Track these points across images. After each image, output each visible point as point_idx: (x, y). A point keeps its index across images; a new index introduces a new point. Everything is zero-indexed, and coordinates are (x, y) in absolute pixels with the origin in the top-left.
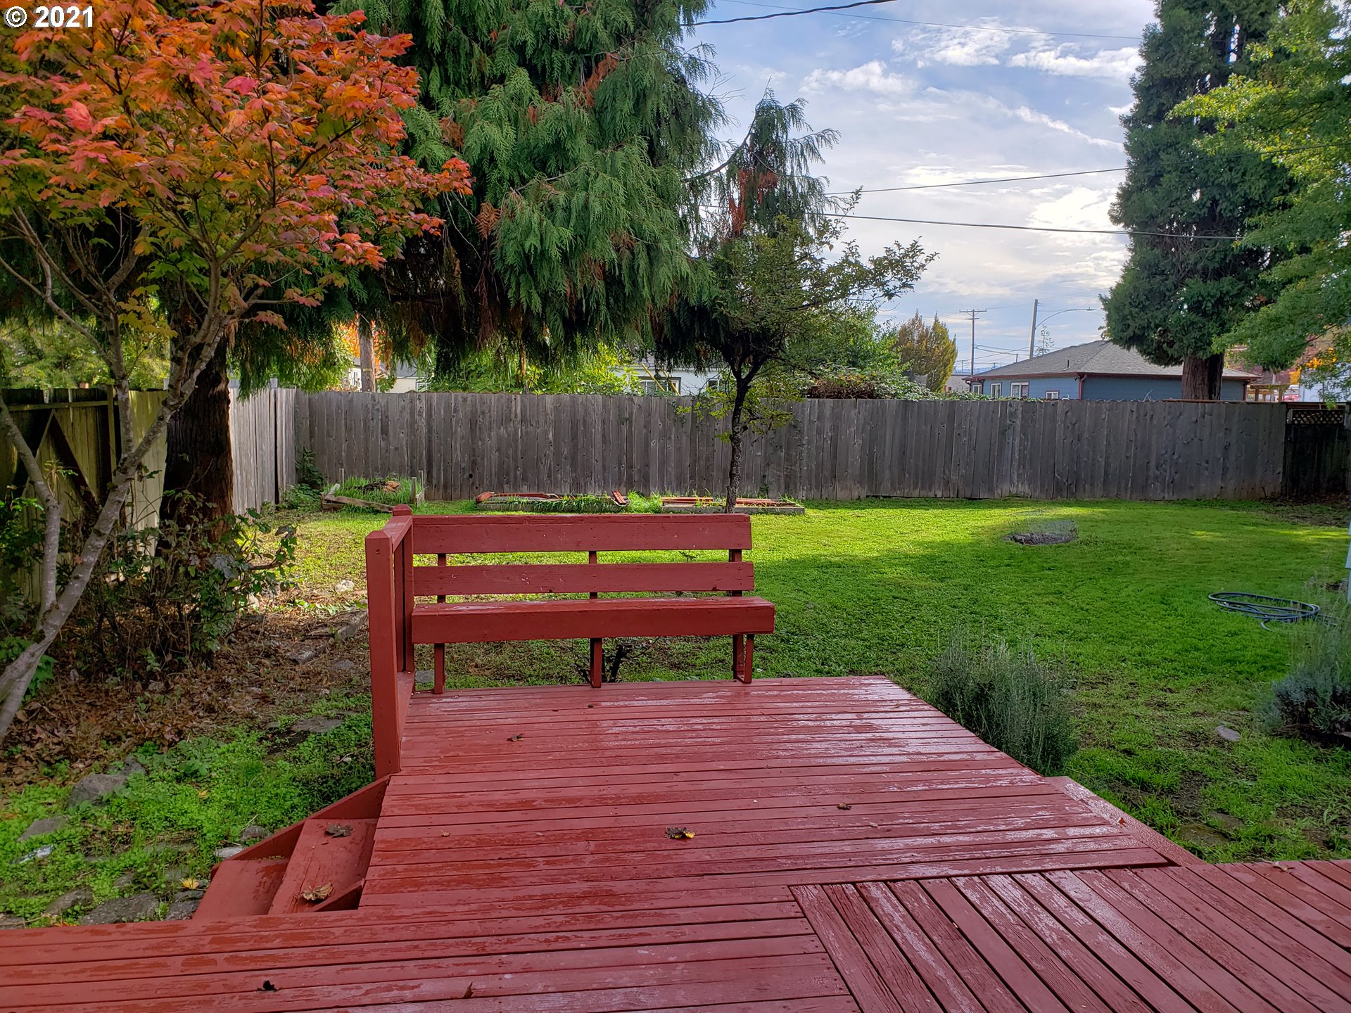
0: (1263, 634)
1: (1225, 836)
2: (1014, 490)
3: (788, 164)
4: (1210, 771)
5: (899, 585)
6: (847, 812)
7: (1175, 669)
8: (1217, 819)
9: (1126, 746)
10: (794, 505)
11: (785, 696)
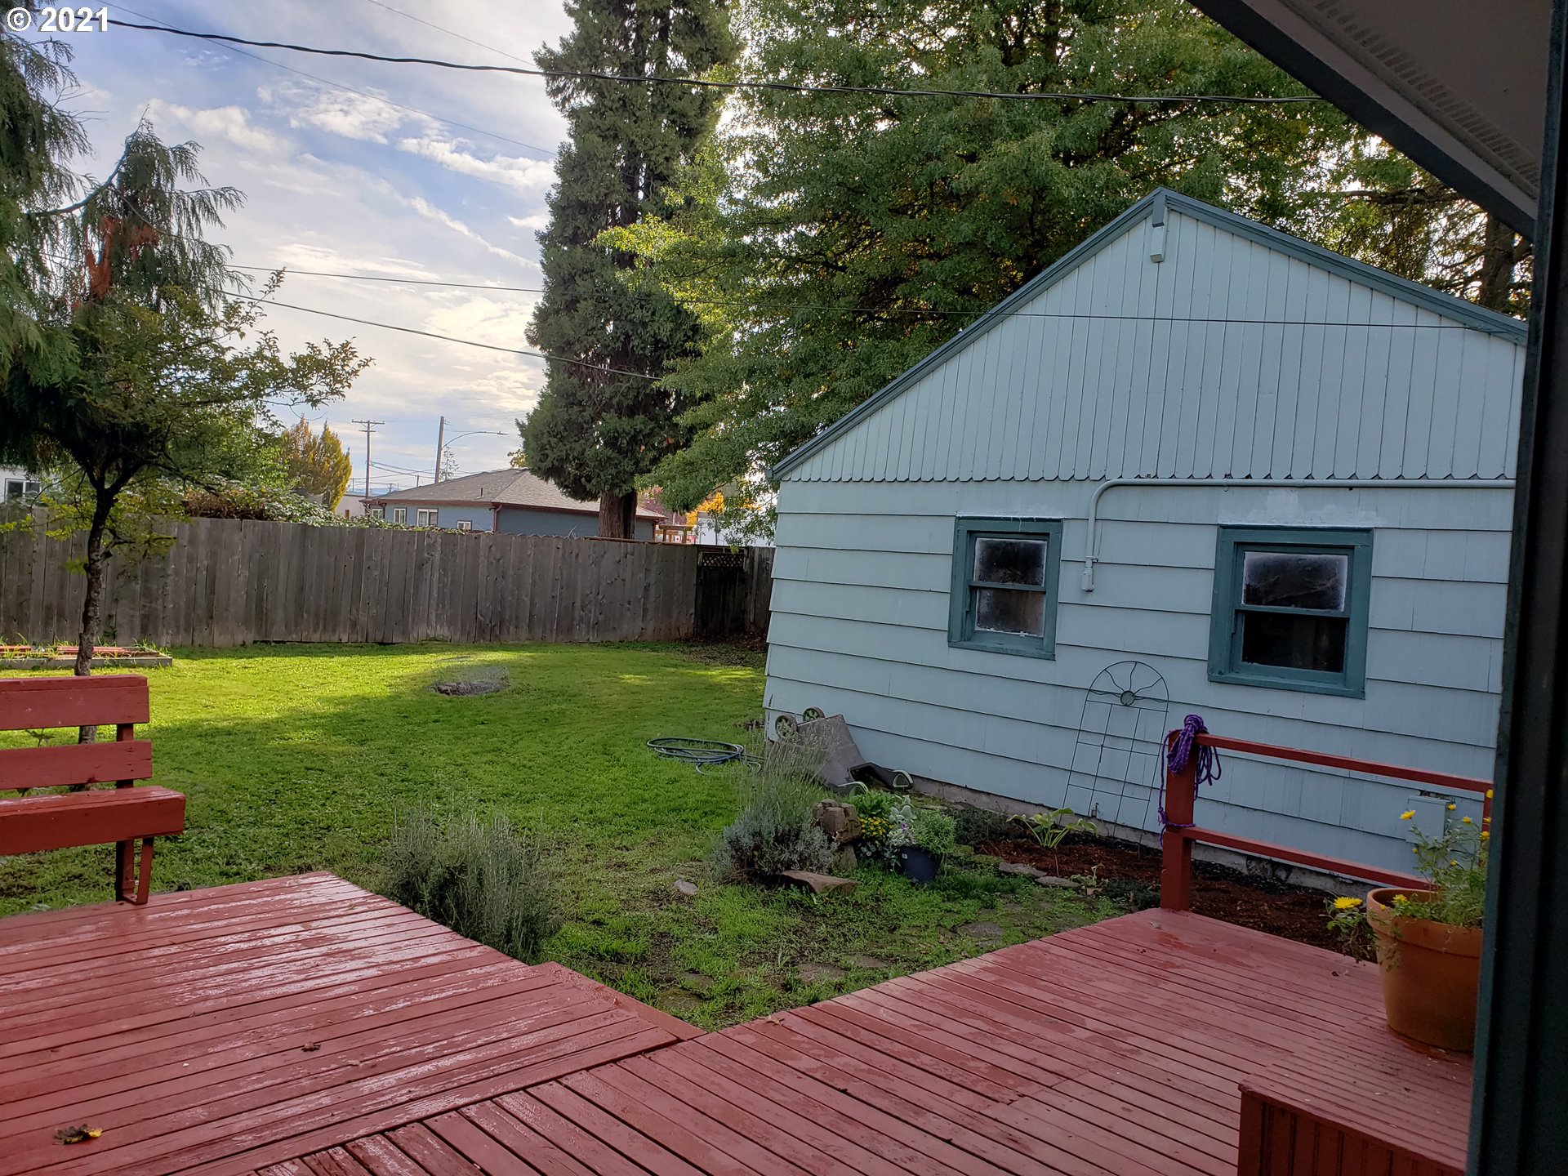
0: (699, 778)
1: (699, 996)
2: (432, 634)
3: (174, 220)
4: (676, 930)
5: (311, 753)
6: (316, 1054)
7: (627, 824)
8: (690, 981)
9: (596, 916)
10: (157, 655)
11: (199, 914)
